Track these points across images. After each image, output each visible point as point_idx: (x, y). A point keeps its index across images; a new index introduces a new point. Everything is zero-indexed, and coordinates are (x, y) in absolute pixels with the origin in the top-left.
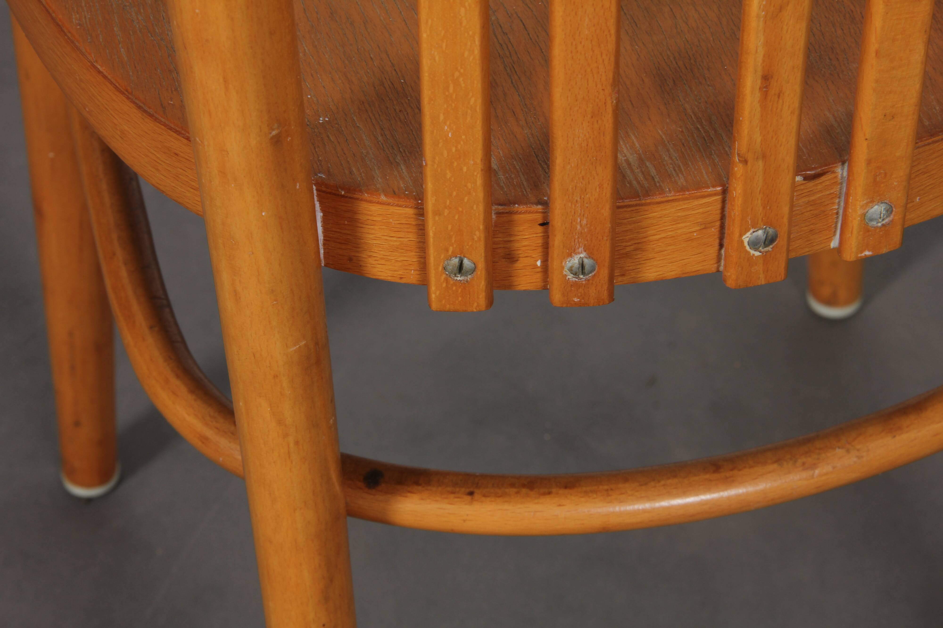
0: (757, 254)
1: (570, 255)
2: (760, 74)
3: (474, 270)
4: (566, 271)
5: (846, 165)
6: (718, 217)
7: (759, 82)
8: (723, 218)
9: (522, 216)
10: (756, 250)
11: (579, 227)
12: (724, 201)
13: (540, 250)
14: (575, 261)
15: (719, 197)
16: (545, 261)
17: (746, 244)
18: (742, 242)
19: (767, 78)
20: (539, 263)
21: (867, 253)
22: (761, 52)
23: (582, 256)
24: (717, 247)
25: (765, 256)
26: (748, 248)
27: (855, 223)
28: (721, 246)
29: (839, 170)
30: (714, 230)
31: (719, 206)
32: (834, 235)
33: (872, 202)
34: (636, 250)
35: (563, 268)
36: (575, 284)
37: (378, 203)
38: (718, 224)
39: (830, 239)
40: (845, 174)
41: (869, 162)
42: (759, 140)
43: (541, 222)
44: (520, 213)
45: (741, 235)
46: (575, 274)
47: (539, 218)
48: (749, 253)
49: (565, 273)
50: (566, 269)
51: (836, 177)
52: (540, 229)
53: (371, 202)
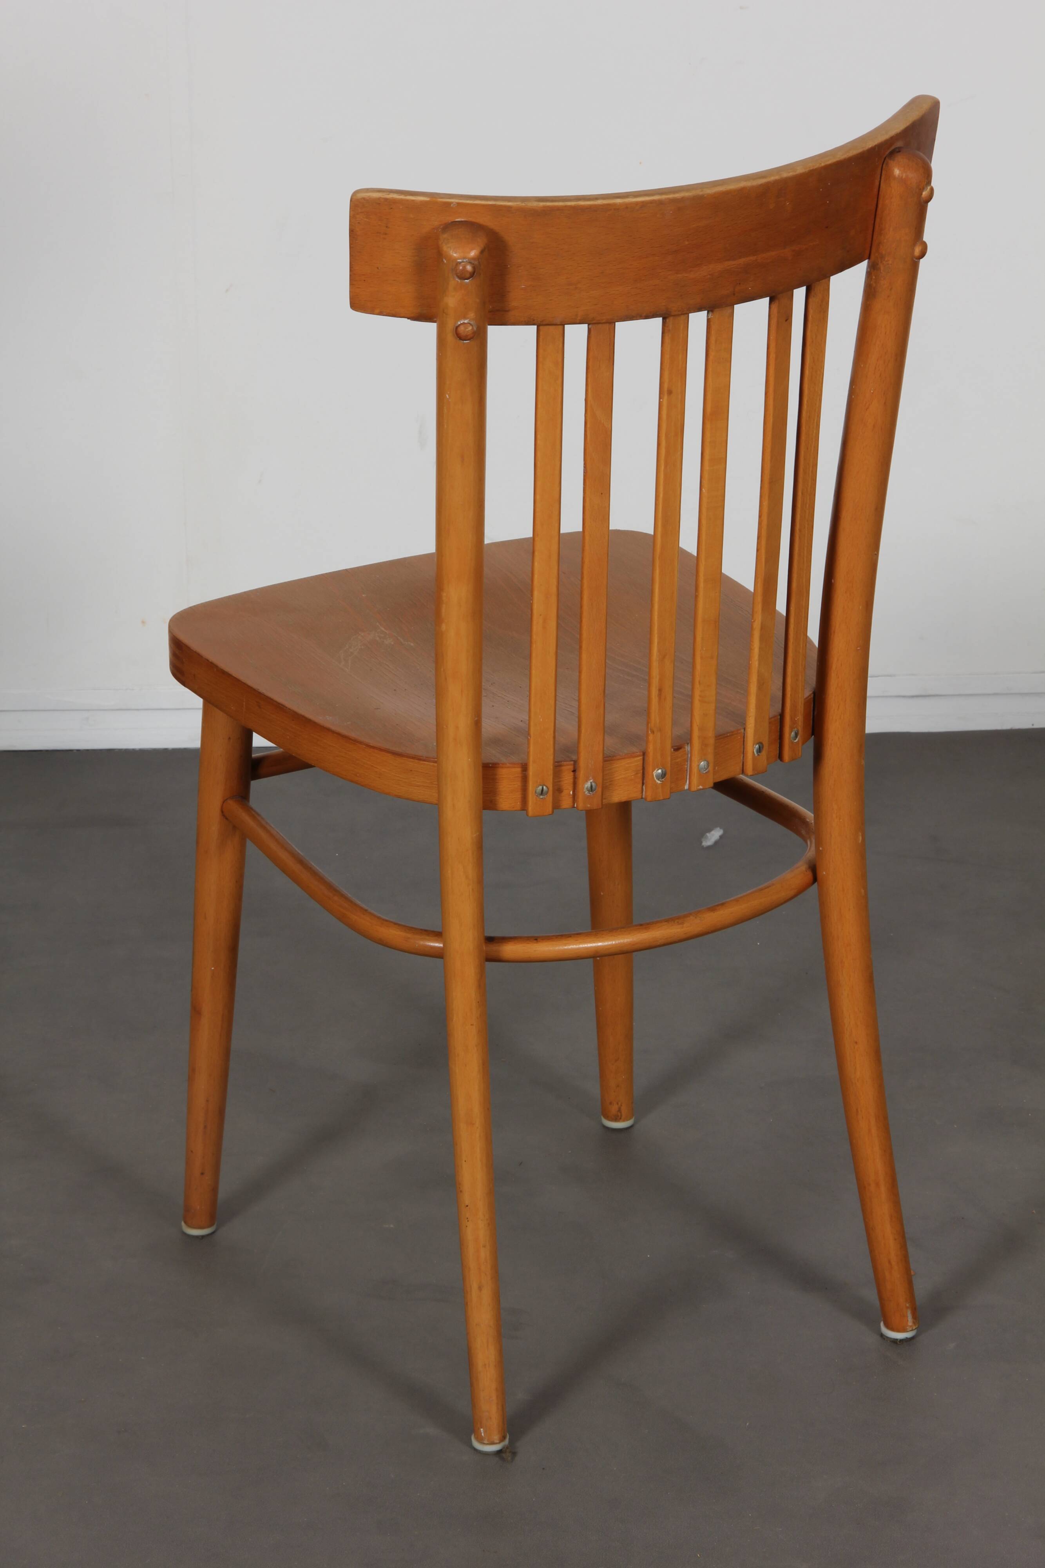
0: (659, 782)
1: (587, 781)
2: (658, 688)
3: (547, 792)
4: (585, 790)
5: (689, 744)
6: (641, 768)
7: (657, 692)
8: (644, 768)
9: (565, 767)
10: (659, 780)
11: (590, 766)
12: (644, 759)
13: (572, 785)
14: (588, 785)
15: (642, 757)
16: (574, 792)
17: (655, 776)
18: (653, 775)
19: (660, 690)
20: (571, 793)
21: (701, 787)
22: (658, 677)
23: (591, 781)
24: (641, 785)
25: (663, 785)
26: (655, 778)
27: (695, 770)
28: (643, 784)
29: (686, 747)
30: (640, 775)
31: (641, 762)
32: (686, 782)
33: (701, 759)
34: (610, 785)
35: (584, 788)
36: (588, 797)
37: (506, 768)
38: (641, 771)
39: (684, 784)
40: (689, 750)
41: (699, 737)
42: (658, 722)
43: (572, 770)
44: (565, 766)
45: (653, 771)
46: (589, 791)
47: (571, 768)
48: (655, 781)
49: (584, 791)
50: (585, 789)
51: (685, 751)
52: (572, 773)
53: (502, 768)
